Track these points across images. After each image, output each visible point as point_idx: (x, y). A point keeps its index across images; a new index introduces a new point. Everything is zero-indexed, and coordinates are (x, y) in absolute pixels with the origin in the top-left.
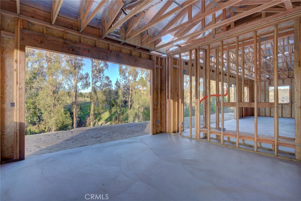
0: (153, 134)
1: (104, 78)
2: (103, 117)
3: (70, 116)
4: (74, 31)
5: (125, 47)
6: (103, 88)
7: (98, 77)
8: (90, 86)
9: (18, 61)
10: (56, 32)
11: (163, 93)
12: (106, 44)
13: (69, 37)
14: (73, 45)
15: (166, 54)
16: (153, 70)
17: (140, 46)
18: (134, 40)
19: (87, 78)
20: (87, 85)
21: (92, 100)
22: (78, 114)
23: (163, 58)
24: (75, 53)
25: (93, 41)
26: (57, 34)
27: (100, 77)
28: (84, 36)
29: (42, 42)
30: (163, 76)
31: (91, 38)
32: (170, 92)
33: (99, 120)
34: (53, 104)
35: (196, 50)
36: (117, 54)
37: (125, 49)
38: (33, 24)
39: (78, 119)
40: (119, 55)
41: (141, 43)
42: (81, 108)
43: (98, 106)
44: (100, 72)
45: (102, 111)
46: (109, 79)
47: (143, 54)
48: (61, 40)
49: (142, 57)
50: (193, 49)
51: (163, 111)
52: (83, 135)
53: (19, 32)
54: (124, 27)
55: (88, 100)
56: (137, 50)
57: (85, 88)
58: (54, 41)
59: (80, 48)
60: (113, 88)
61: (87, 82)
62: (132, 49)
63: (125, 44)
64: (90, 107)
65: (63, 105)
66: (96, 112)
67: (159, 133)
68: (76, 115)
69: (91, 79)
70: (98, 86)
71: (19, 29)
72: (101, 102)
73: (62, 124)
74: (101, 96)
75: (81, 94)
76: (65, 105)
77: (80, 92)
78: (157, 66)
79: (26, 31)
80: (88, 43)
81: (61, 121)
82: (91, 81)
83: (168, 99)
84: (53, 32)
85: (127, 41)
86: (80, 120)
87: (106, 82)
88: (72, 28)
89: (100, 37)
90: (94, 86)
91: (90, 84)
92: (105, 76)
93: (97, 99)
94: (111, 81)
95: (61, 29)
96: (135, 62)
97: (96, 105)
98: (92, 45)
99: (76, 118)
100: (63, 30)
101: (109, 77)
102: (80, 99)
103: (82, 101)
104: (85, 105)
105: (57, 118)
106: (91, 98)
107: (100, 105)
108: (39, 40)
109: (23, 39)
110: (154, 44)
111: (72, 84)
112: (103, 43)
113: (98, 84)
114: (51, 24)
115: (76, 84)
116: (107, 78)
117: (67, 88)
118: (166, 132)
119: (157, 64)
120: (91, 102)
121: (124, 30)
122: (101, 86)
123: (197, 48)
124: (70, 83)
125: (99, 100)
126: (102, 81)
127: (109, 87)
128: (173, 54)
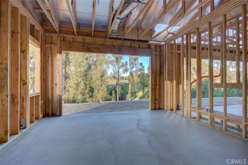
0: (151, 110)
1: (139, 65)
2: (138, 95)
3: (115, 93)
4: (89, 37)
5: (126, 42)
6: (138, 72)
7: (134, 63)
8: (128, 71)
9: (59, 60)
10: (79, 40)
11: (162, 75)
12: (111, 42)
13: (86, 41)
14: (88, 46)
15: (164, 42)
16: (152, 57)
17: (137, 39)
18: (131, 35)
19: (126, 65)
20: (126, 71)
21: (129, 82)
22: (120, 92)
23: (161, 46)
24: (89, 51)
25: (102, 41)
26: (79, 41)
27: (136, 64)
28: (95, 39)
29: (70, 47)
30: (162, 61)
31: (100, 39)
32: (167, 74)
33: (135, 98)
34: (100, 85)
35: (187, 34)
36: (119, 48)
37: (126, 43)
38: (67, 38)
39: (120, 96)
40: (120, 48)
41: (138, 36)
42: (122, 88)
43: (134, 86)
44: (135, 60)
45: (137, 90)
46: (143, 65)
47: (142, 44)
48: (81, 44)
49: (141, 47)
50: (184, 34)
51: (162, 91)
52: (105, 106)
53: (59, 43)
54: (122, 27)
55: (127, 81)
56: (136, 43)
57: (125, 72)
58: (77, 45)
59: (92, 47)
60: (145, 72)
61: (126, 68)
62: (132, 42)
63: (124, 39)
64: (128, 87)
65: (106, 85)
66: (132, 91)
67: (158, 109)
68: (118, 92)
69: (129, 65)
70: (134, 71)
71: (59, 42)
72: (136, 83)
73: (106, 99)
74: (136, 79)
75: (122, 77)
76: (108, 85)
77: (121, 76)
78: (156, 53)
79: (62, 42)
80: (98, 43)
81: (105, 96)
82: (129, 67)
83: (166, 80)
84: (77, 40)
85: (126, 37)
86: (122, 97)
87: (140, 67)
88: (88, 35)
89: (106, 37)
90: (131, 71)
91: (128, 69)
92: (139, 63)
93: (134, 81)
94: (144, 67)
95: (81, 37)
96: (134, 52)
97: (133, 86)
98: (102, 44)
99: (118, 95)
100: (82, 37)
101: (142, 64)
102: (121, 81)
103: (123, 82)
104: (126, 86)
105: (102, 94)
106: (129, 80)
107: (135, 85)
108: (69, 46)
109: (61, 47)
110: (150, 36)
111: (116, 70)
112: (109, 41)
113: (134, 69)
114: (75, 35)
115: (119, 70)
116: (141, 64)
117: (113, 73)
118: (164, 109)
119: (156, 51)
120: (129, 83)
121: (123, 29)
122: (136, 71)
123: (187, 33)
124: (115, 70)
125: (135, 82)
126: (137, 67)
127: (142, 71)
128: (169, 41)
